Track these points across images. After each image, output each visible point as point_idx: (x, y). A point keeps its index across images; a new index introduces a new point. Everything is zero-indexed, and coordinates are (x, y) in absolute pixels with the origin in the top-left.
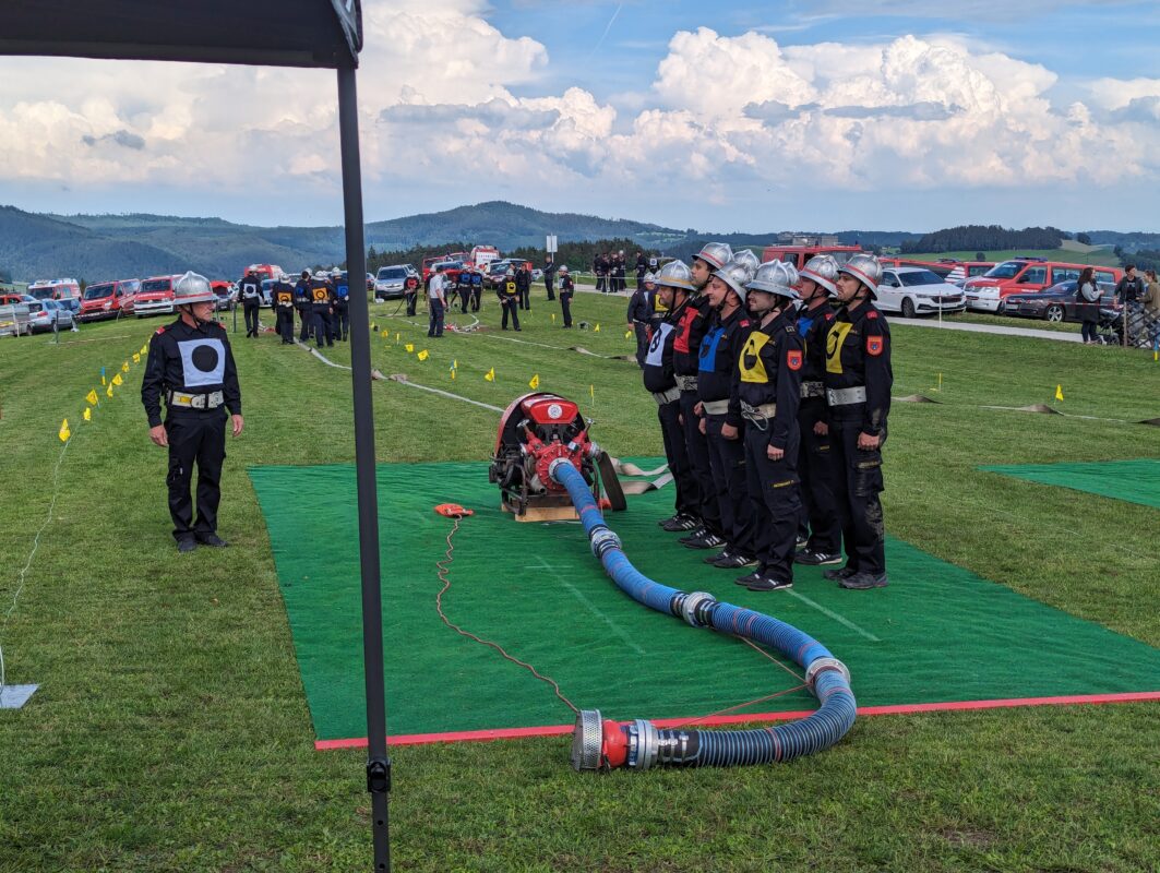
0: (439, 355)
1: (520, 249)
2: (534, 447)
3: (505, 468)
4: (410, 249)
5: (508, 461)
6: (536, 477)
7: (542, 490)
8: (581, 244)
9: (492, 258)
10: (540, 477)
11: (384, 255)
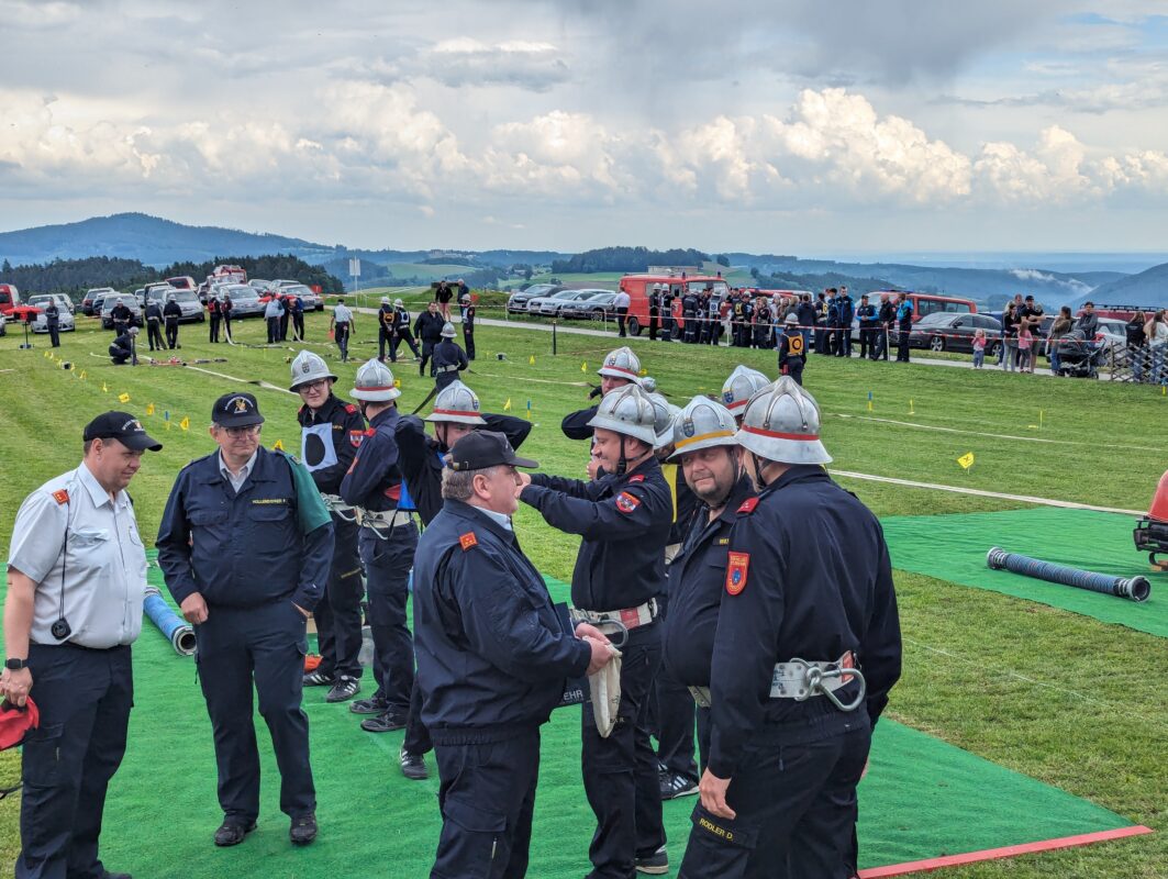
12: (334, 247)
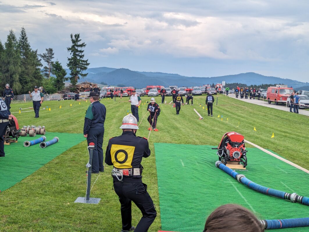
12: (305, 83)
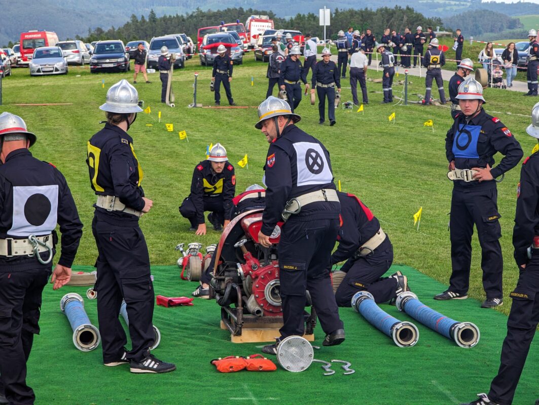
0: (198, 135)
1: (299, 15)
2: (251, 267)
3: (223, 286)
4: (190, 13)
5: (226, 279)
6: (252, 298)
7: (258, 312)
8: (361, 12)
9: (266, 29)
10: (256, 298)
11: (164, 19)
